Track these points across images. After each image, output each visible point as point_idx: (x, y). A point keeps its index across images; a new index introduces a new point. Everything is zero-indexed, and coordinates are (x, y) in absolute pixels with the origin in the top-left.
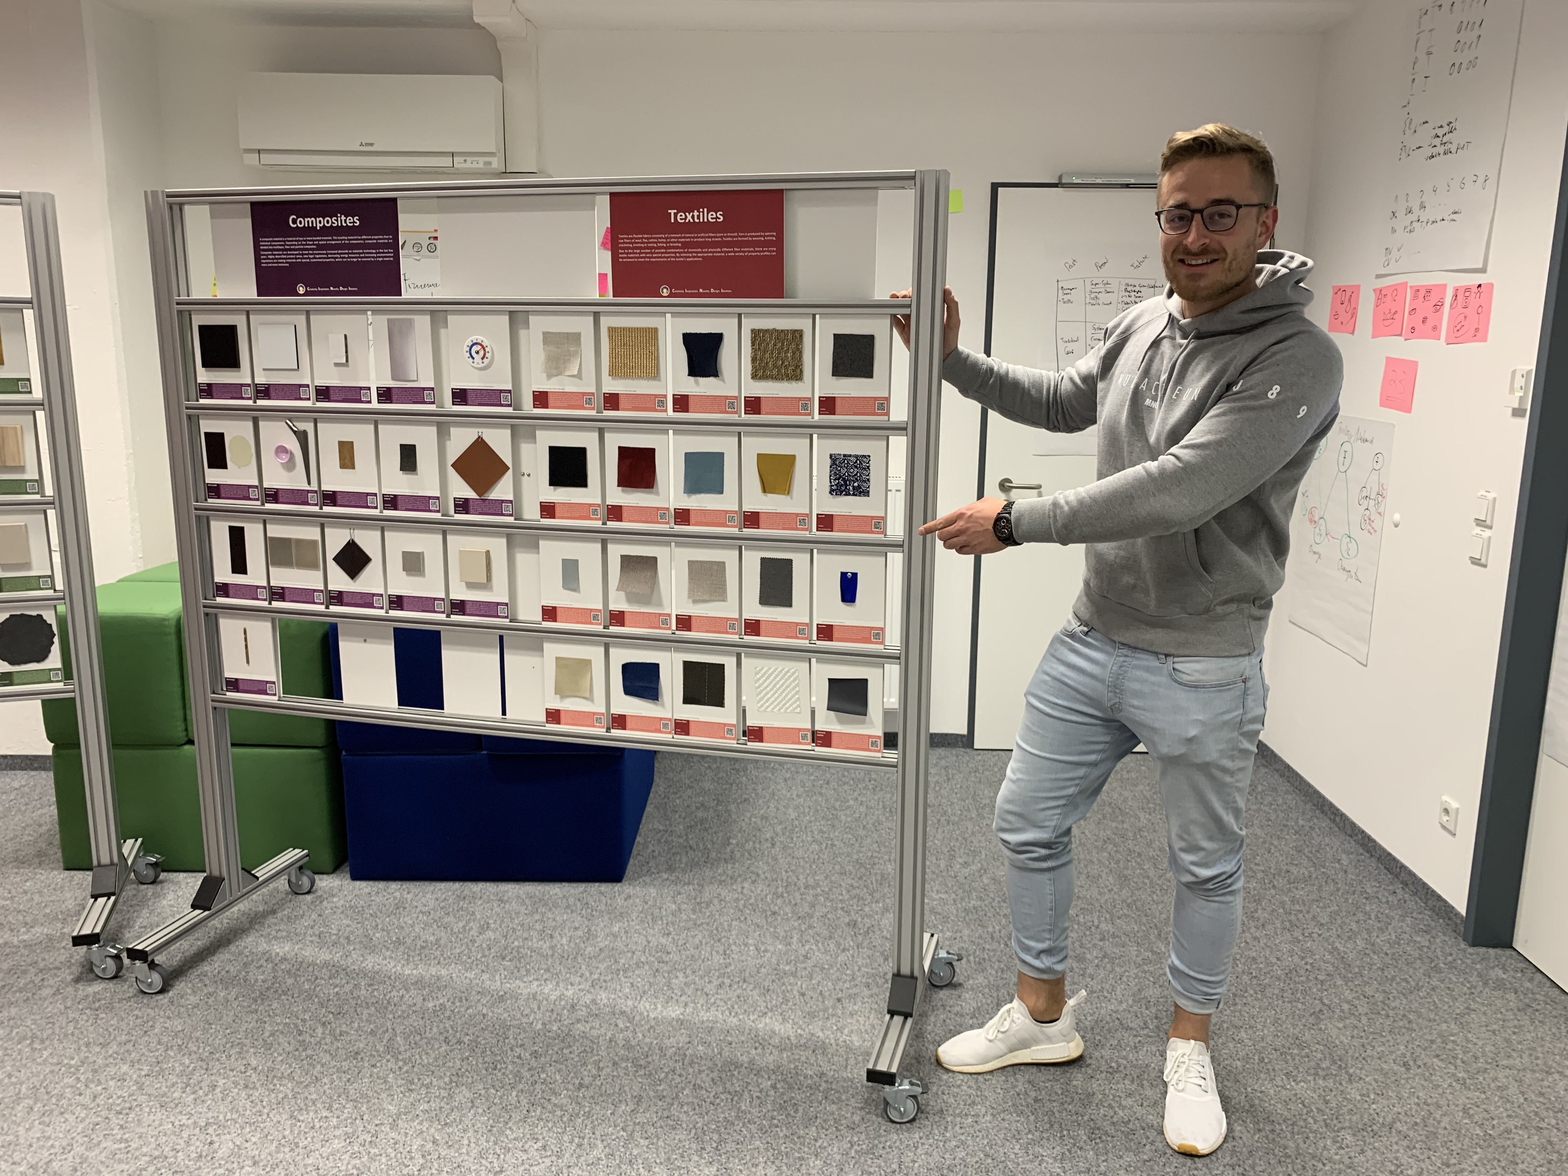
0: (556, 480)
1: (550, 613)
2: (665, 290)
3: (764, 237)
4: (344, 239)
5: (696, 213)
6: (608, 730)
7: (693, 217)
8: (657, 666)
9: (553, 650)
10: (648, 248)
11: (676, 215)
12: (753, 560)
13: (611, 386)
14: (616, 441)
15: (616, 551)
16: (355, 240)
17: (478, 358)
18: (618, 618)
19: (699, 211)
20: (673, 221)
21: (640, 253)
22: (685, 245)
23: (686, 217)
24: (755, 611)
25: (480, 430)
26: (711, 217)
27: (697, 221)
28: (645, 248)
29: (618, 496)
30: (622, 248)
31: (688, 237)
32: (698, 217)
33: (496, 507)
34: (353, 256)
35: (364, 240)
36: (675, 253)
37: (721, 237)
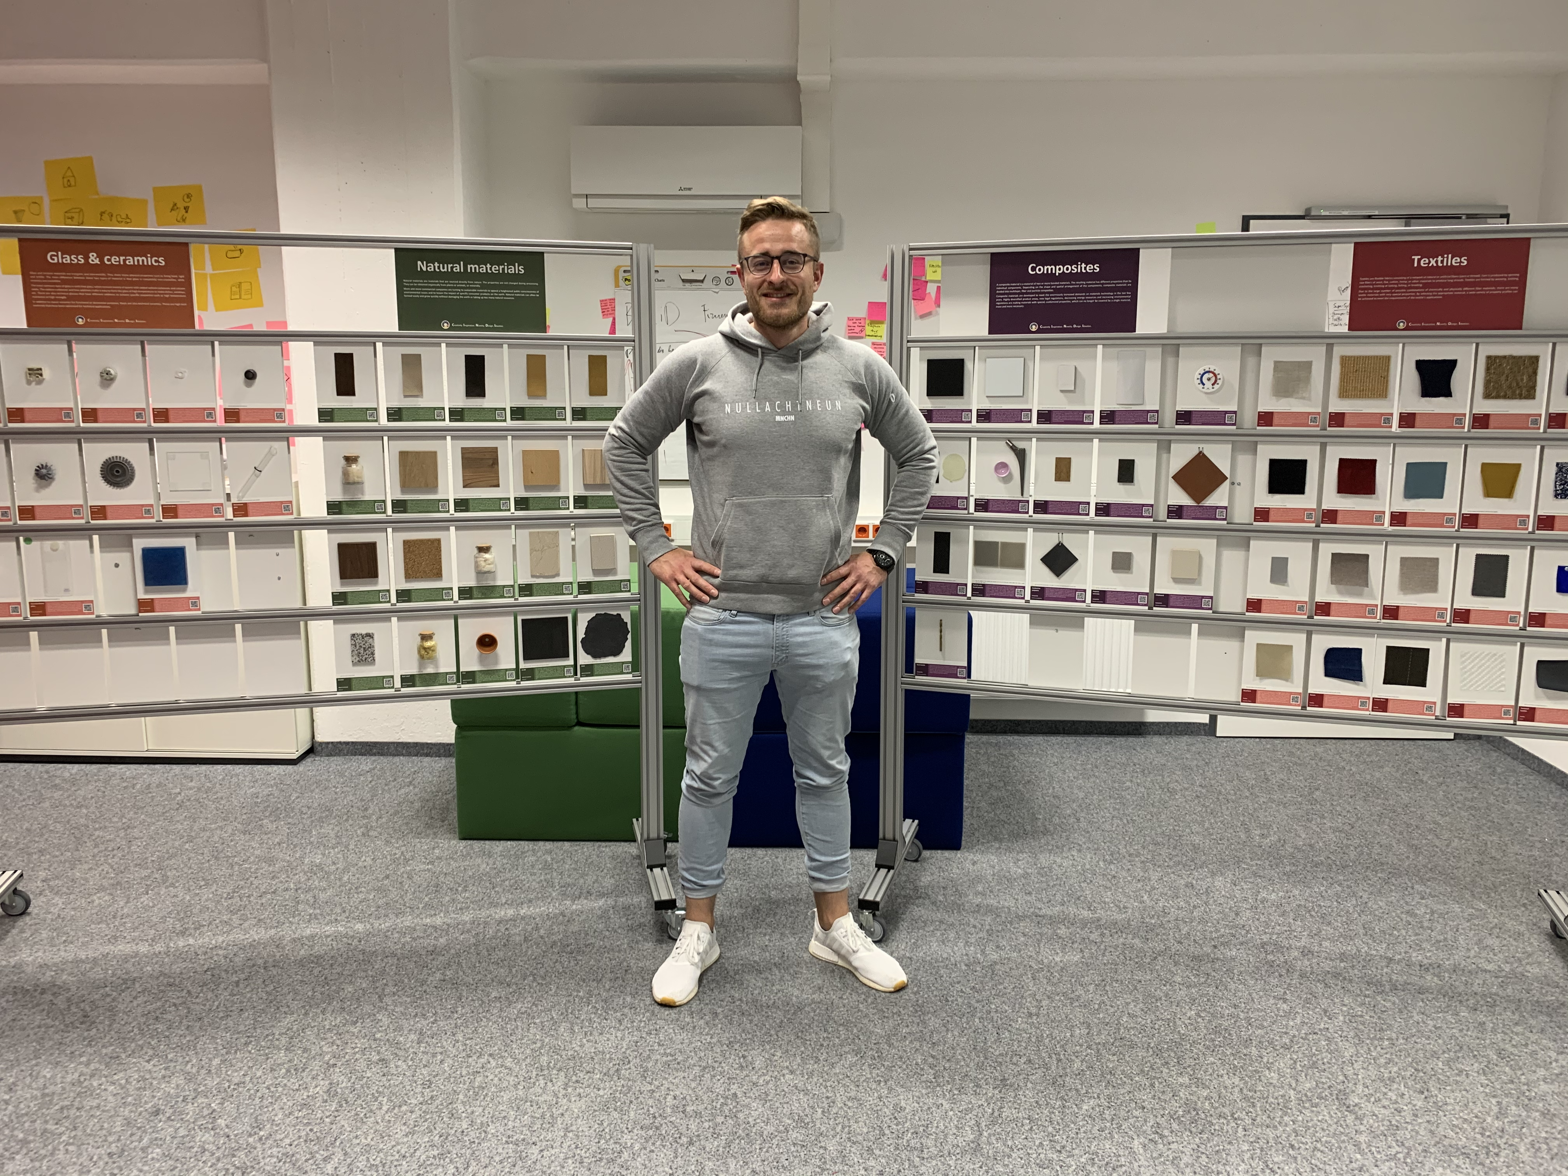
0: (1275, 487)
1: (1255, 605)
2: (1402, 324)
3: (1507, 277)
4: (1083, 284)
5: (1440, 259)
6: (1304, 708)
7: (1437, 262)
8: (1359, 651)
9: (1254, 637)
10: (1388, 288)
11: (1419, 260)
12: (1469, 556)
13: (1337, 406)
14: (1337, 453)
15: (1327, 549)
16: (1092, 284)
17: (1208, 384)
18: (1324, 608)
19: (1443, 257)
20: (1416, 265)
21: (1379, 293)
22: (1426, 286)
23: (1430, 262)
24: (1466, 600)
25: (1201, 446)
26: (1455, 261)
27: (1440, 264)
28: (1385, 289)
29: (1334, 500)
30: (1362, 289)
31: (1430, 279)
32: (1442, 262)
33: (1211, 513)
34: (1091, 299)
35: (1103, 284)
36: (1416, 292)
37: (1464, 278)
